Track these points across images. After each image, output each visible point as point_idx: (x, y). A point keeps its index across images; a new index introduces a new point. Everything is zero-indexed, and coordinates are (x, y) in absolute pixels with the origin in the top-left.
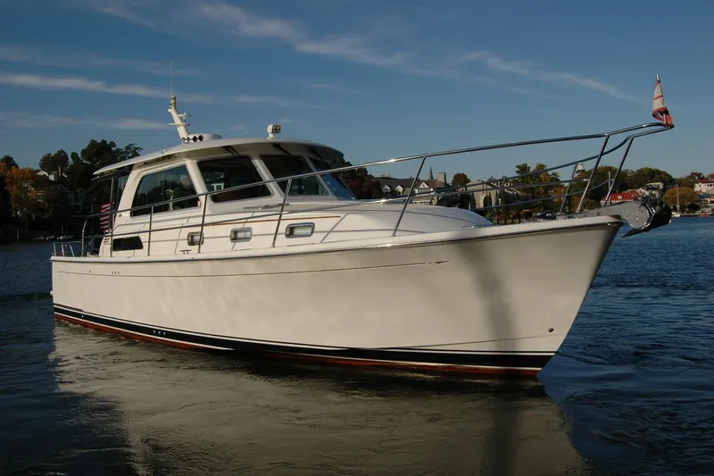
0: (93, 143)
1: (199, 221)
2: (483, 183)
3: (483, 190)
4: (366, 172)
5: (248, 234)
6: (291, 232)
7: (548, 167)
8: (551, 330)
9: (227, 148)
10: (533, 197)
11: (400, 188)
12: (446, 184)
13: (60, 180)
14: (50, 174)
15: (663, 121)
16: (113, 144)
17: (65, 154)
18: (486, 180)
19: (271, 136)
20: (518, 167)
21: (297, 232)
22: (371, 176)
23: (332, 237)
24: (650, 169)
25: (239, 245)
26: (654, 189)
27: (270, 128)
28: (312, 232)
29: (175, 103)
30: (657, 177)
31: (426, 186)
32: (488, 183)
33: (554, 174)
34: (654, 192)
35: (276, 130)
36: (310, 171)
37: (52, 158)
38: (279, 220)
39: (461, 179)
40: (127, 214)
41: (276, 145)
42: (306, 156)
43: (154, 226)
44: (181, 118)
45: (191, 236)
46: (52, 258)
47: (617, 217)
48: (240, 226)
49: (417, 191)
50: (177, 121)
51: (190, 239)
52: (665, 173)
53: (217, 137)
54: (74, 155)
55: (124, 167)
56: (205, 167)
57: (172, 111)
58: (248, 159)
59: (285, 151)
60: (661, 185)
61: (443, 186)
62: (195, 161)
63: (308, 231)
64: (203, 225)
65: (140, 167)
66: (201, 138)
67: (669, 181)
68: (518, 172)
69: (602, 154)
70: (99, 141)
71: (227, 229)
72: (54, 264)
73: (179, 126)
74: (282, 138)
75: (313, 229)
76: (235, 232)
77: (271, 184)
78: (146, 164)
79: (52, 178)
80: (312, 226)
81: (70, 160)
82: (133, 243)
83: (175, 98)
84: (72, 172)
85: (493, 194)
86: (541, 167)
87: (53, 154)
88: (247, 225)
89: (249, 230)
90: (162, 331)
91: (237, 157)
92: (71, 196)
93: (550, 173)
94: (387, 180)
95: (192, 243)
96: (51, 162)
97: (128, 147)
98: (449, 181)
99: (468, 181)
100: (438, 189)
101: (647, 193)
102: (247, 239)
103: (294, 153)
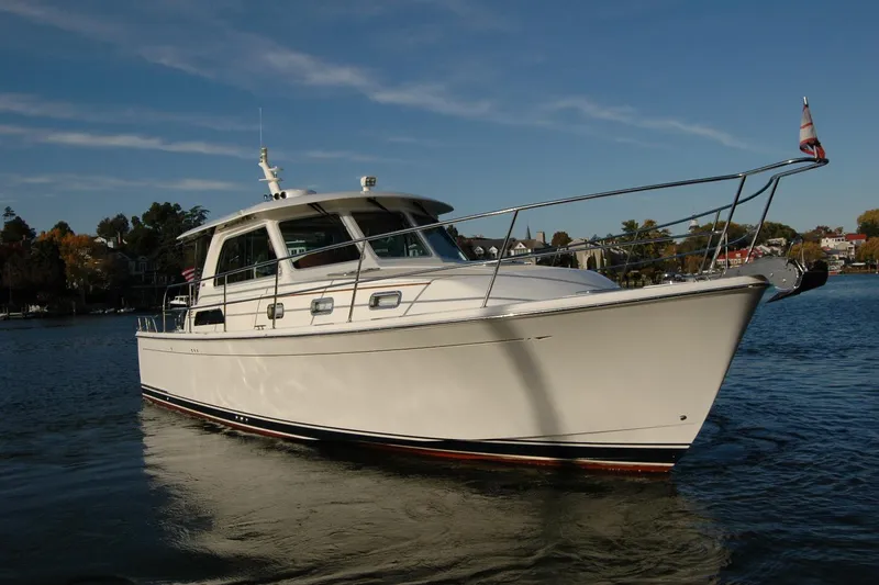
0: (156, 207)
1: (272, 292)
2: (586, 242)
3: (587, 249)
4: (457, 232)
5: (328, 306)
6: (375, 303)
7: (658, 224)
8: (684, 418)
9: (313, 206)
10: (643, 257)
11: (494, 250)
12: (545, 244)
13: (120, 248)
14: (108, 240)
15: (815, 154)
16: (177, 207)
17: (125, 218)
18: (590, 238)
19: (365, 189)
20: (624, 224)
21: (383, 302)
22: (462, 237)
23: (416, 308)
24: (771, 224)
25: (320, 319)
26: (776, 245)
27: (363, 181)
28: (399, 303)
29: (266, 156)
30: (779, 231)
31: (523, 247)
32: (591, 243)
33: (665, 231)
34: (775, 249)
35: (370, 183)
36: (409, 226)
37: (112, 223)
38: (355, 290)
39: (562, 239)
40: (210, 283)
41: (371, 200)
42: (406, 211)
43: (229, 298)
44: (272, 173)
45: (272, 308)
46: (138, 333)
47: (761, 277)
48: (318, 297)
49: (513, 253)
50: (269, 176)
51: (270, 311)
52: (787, 227)
53: (311, 192)
54: (135, 220)
55: (205, 231)
56: (287, 229)
57: (263, 165)
58: (336, 216)
59: (381, 207)
60: (783, 241)
61: (542, 246)
62: (276, 222)
63: (395, 301)
64: (275, 296)
65: (221, 230)
66: (283, 195)
67: (792, 235)
68: (624, 229)
69: (736, 203)
70: (162, 204)
71: (307, 301)
72: (140, 340)
73: (270, 181)
74: (377, 192)
75: (400, 299)
76: (316, 303)
77: (361, 243)
78: (227, 226)
79: (111, 245)
80: (398, 295)
81: (131, 226)
82: (214, 317)
83: (266, 151)
84: (133, 238)
85: (598, 253)
86: (651, 222)
87: (111, 219)
88: (326, 296)
89: (331, 300)
90: (245, 417)
91: (323, 217)
92: (132, 264)
93: (660, 230)
94: (480, 240)
95: (272, 316)
96: (109, 228)
97: (194, 210)
98: (549, 240)
99: (570, 240)
100: (536, 249)
101: (768, 250)
102: (329, 311)
103: (392, 208)
